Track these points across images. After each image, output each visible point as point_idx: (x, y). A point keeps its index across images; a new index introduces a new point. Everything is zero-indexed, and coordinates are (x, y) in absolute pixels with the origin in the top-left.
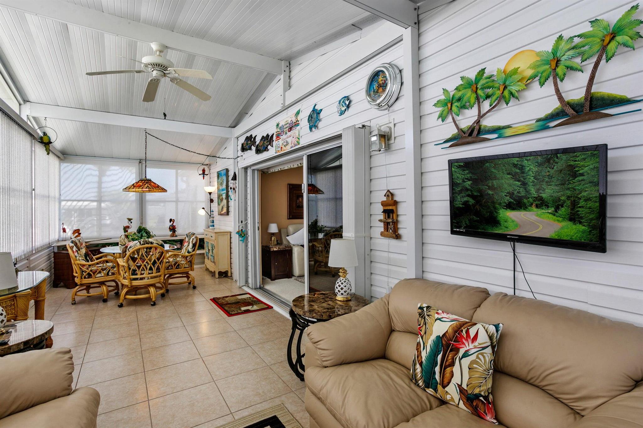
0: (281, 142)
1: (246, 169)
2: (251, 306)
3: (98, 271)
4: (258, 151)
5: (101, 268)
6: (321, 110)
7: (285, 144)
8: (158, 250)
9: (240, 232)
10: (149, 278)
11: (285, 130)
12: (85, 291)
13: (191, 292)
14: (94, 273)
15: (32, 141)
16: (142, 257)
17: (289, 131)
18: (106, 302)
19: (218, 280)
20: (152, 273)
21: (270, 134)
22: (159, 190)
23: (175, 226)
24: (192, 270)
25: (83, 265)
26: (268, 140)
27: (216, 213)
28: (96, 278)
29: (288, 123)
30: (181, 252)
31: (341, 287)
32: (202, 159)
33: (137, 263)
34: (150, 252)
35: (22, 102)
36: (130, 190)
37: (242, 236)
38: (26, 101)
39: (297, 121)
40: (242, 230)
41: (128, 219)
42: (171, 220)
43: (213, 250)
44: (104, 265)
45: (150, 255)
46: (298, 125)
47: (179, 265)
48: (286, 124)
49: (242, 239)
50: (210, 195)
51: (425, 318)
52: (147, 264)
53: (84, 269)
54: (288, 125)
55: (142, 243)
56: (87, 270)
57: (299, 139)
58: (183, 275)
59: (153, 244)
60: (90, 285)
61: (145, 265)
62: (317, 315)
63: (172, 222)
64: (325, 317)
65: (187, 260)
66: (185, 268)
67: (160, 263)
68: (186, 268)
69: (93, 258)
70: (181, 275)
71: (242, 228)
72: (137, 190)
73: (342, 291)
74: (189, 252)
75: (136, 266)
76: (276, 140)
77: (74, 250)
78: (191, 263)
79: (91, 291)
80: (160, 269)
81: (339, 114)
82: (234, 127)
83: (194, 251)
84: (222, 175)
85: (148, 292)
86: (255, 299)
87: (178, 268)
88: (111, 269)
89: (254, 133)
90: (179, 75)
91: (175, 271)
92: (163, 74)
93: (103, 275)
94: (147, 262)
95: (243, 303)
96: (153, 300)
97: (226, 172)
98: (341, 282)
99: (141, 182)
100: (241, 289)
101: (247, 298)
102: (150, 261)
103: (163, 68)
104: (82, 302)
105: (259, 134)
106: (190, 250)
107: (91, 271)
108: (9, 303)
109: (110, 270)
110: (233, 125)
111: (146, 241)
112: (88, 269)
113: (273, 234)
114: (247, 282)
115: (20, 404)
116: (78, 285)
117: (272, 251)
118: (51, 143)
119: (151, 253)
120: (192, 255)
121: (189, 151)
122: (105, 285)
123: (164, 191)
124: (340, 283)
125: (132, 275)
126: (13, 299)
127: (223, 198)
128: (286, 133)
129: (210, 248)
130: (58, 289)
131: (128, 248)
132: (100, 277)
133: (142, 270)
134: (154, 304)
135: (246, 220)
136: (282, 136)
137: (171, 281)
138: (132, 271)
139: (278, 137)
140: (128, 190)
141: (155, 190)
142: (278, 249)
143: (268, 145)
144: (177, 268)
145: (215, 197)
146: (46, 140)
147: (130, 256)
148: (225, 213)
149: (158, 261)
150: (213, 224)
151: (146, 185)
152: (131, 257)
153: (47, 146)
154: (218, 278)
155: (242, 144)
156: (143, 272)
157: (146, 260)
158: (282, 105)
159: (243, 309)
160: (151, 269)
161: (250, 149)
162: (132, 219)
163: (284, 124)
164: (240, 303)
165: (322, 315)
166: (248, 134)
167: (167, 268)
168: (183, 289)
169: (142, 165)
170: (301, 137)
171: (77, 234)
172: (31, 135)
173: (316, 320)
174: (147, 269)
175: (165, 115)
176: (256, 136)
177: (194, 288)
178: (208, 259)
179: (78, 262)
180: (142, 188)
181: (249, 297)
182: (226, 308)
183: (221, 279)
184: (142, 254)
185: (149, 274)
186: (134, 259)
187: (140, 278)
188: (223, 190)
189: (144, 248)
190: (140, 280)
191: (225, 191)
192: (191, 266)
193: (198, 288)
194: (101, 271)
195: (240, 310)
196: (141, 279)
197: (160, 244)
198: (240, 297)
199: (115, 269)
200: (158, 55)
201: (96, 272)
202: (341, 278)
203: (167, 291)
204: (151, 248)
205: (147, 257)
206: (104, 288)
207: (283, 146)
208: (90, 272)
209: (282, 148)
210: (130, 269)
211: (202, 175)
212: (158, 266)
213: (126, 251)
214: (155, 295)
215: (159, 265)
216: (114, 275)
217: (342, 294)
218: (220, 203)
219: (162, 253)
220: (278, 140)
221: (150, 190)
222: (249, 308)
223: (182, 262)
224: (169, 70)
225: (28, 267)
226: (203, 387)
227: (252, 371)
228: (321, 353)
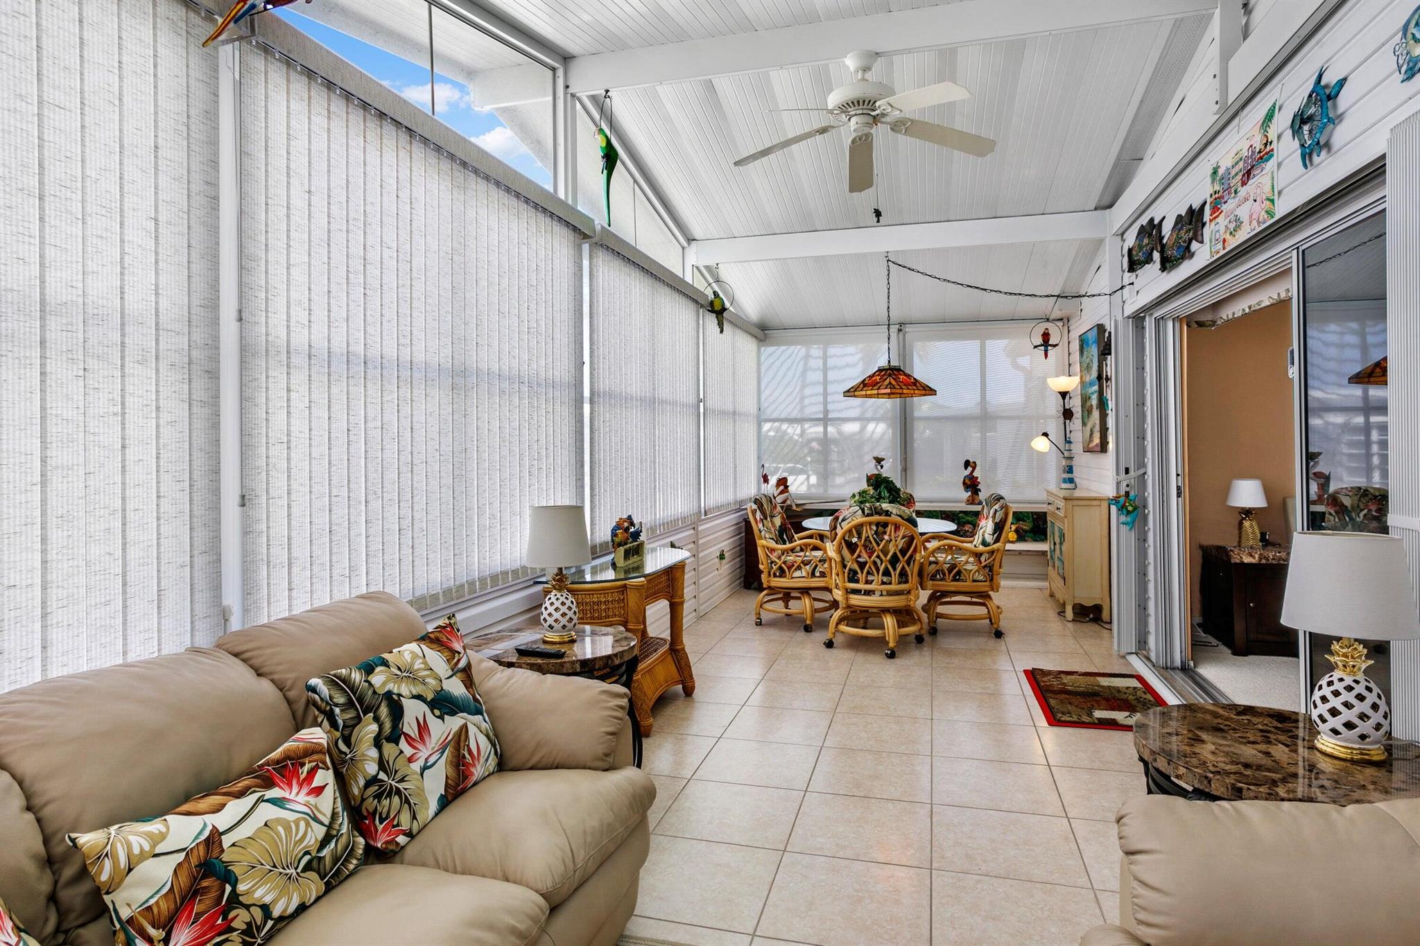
0: (1222, 220)
1: (1138, 319)
2: (1127, 714)
3: (796, 565)
4: (1168, 264)
5: (800, 559)
6: (1342, 82)
7: (1232, 226)
8: (901, 533)
9: (1122, 500)
10: (884, 593)
11: (1233, 182)
12: (781, 603)
13: (992, 642)
14: (789, 568)
15: (698, 311)
16: (868, 543)
17: (1244, 184)
18: (810, 632)
19: (1070, 625)
20: (890, 583)
21: (1196, 206)
22: (916, 392)
23: (977, 478)
24: (995, 588)
25: (772, 550)
26: (1193, 220)
27: (1077, 448)
28: (792, 578)
29: (1241, 159)
30: (971, 542)
31: (1328, 706)
32: (1044, 306)
33: (859, 556)
34: (885, 533)
35: (685, 244)
36: (856, 393)
37: (1129, 512)
38: (690, 240)
39: (1266, 145)
40: (1127, 494)
41: (875, 458)
42: (967, 464)
43: (1061, 544)
44: (807, 554)
45: (884, 541)
46: (1270, 155)
47: (959, 573)
48: (1236, 163)
49: (1129, 519)
50: (1064, 398)
52: (878, 561)
53: (773, 557)
54: (1241, 165)
55: (867, 511)
56: (777, 561)
57: (1272, 201)
58: (974, 600)
59: (890, 516)
60: (789, 593)
61: (875, 563)
63: (970, 469)
64: (1215, 787)
65: (981, 563)
66: (974, 581)
67: (908, 563)
68: (978, 581)
69: (793, 536)
70: (968, 599)
71: (1128, 489)
72: (869, 392)
73: (1336, 722)
74: (984, 543)
75: (857, 562)
76: (1211, 221)
77: (758, 519)
78: (991, 572)
79: (792, 603)
80: (907, 575)
81: (1402, 77)
82: (1110, 206)
83: (997, 541)
84: (1090, 342)
85: (882, 627)
86: (1149, 697)
87: (958, 580)
88: (819, 565)
89: (1156, 213)
90: (901, 111)
91: (950, 585)
92: (870, 120)
93: (804, 574)
94: (878, 557)
95: (1107, 700)
96: (891, 644)
97: (1098, 333)
99: (878, 375)
100: (1122, 661)
101: (1128, 688)
102: (886, 555)
103: (864, 106)
104: (773, 624)
105: (1169, 211)
106: (989, 539)
107: (785, 562)
108: (616, 596)
109: (816, 566)
110: (1106, 202)
111: (875, 508)
112: (779, 558)
113: (1248, 512)
114: (1142, 643)
116: (765, 589)
117: (1236, 564)
118: (726, 309)
119: (886, 537)
120: (992, 552)
121: (985, 290)
122: (809, 595)
123: (930, 392)
125: (850, 581)
127: (1092, 405)
128: (1236, 192)
129: (1057, 540)
130: (750, 592)
131: (840, 520)
132: (799, 578)
133: (868, 573)
134: (892, 656)
135: (1141, 464)
136: (1225, 202)
137: (941, 609)
138: (849, 574)
139: (1215, 209)
140: (852, 394)
141: (905, 391)
142: (1260, 559)
143: (1190, 241)
144: (954, 580)
145: (1075, 404)
146: (717, 307)
147: (844, 538)
148: (1097, 445)
149: (904, 556)
150: (1070, 476)
151: (887, 382)
152: (845, 541)
153: (720, 316)
154: (1073, 620)
155: (1130, 251)
156: (870, 578)
157: (875, 550)
158: (1218, 106)
159: (1099, 714)
160: (887, 573)
161: (1149, 260)
162: (883, 459)
163: (1230, 165)
164: (1099, 698)
166: (1144, 220)
167: (932, 576)
168: (975, 632)
169: (904, 335)
170: (1280, 193)
171: (782, 488)
172: (696, 302)
174: (878, 570)
175: (878, 214)
176: (1164, 217)
177: (999, 635)
178: (1054, 567)
179: (764, 542)
180: (878, 389)
181: (1135, 688)
182: (1053, 702)
183: (1079, 625)
184: (868, 537)
185: (883, 583)
186: (852, 547)
187: (865, 591)
188: (1091, 384)
189: (870, 524)
190: (865, 594)
191: (1096, 388)
192: (992, 580)
193: (1010, 639)
194: (802, 565)
195: (1090, 715)
196: (868, 593)
197: (906, 517)
198: (1105, 682)
199: (826, 565)
200: (859, 80)
201: (793, 565)
202: (1337, 674)
203: (933, 631)
204: (885, 525)
205: (878, 545)
206: (807, 601)
207: (1228, 236)
208: (783, 565)
209: (1224, 241)
210: (845, 566)
211: (1043, 348)
212: (903, 568)
213: (835, 528)
214: (895, 638)
215: (906, 566)
216: (824, 576)
217: (1335, 732)
218: (1086, 420)
219: (912, 538)
220: (1217, 220)
221: (894, 391)
222: (1120, 716)
223: (969, 567)
224: (879, 107)
225: (694, 542)
226: (901, 873)
227: (1038, 885)
228: (1135, 892)
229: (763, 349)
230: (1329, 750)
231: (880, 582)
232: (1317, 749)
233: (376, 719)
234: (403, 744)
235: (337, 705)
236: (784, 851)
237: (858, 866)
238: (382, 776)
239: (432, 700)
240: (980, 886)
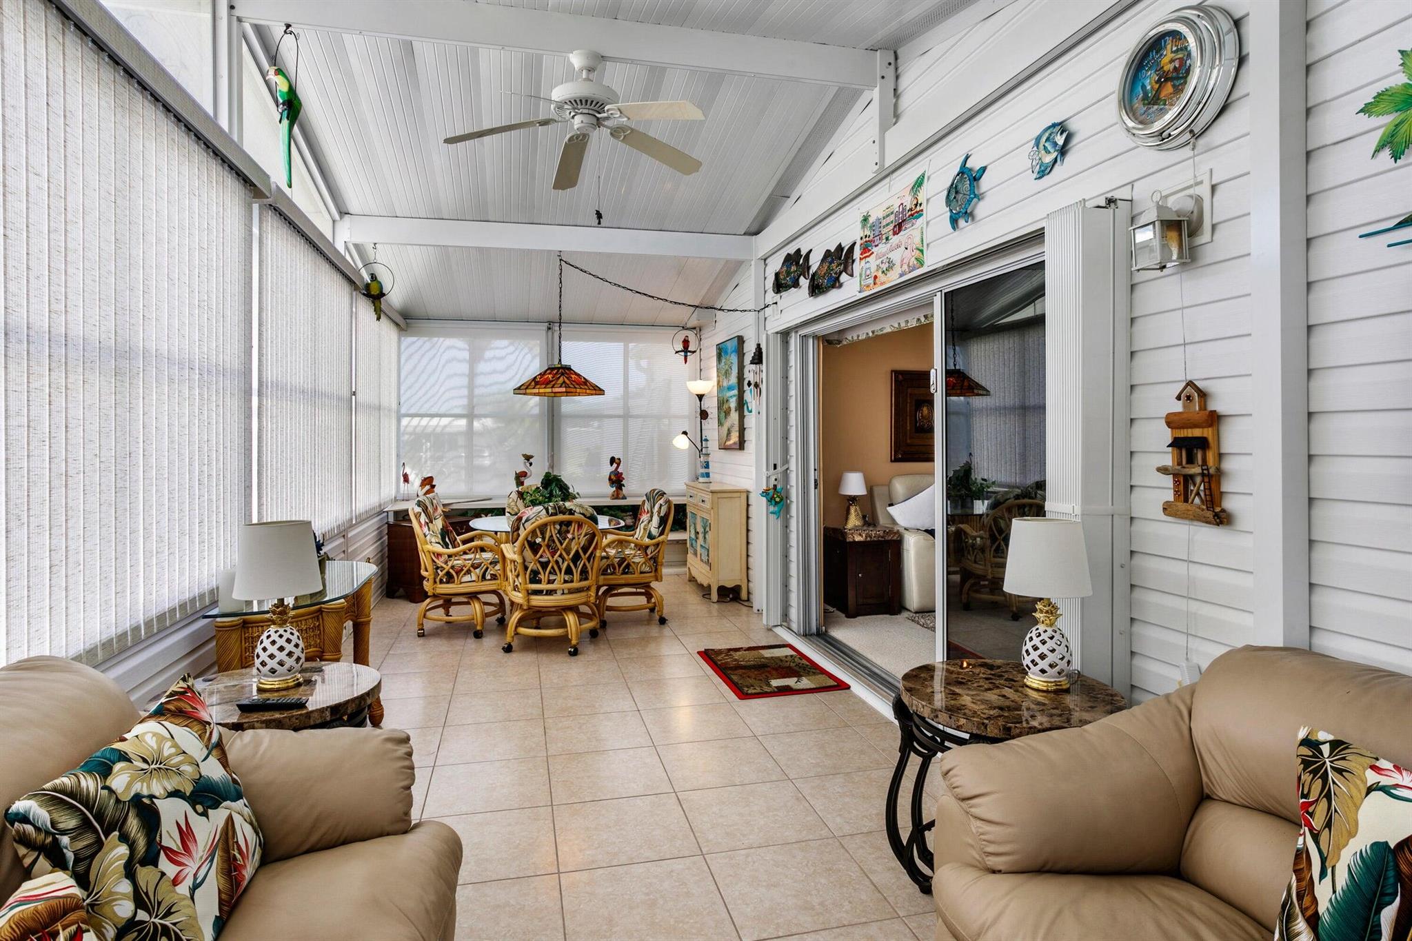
0: (873, 262)
1: (785, 335)
2: (796, 679)
3: (465, 569)
4: (816, 289)
5: (470, 562)
6: (984, 169)
7: (884, 267)
8: (585, 529)
9: (771, 492)
10: (566, 591)
11: (884, 231)
12: (441, 611)
13: (654, 630)
14: (458, 573)
15: (352, 294)
16: (551, 543)
17: (895, 233)
18: (480, 638)
19: (716, 606)
20: (572, 581)
21: (846, 245)
22: (588, 391)
23: (622, 474)
24: (658, 578)
25: (439, 555)
26: (841, 258)
27: (713, 445)
28: (461, 583)
29: (892, 213)
30: (633, 536)
31: (1039, 652)
32: (682, 314)
33: (541, 556)
34: (568, 532)
35: (338, 217)
36: (528, 391)
37: (777, 503)
38: (345, 213)
39: (916, 205)
40: (775, 486)
41: (524, 455)
42: (613, 460)
43: (705, 533)
44: (477, 556)
45: (567, 540)
46: (919, 214)
47: (628, 566)
48: (888, 216)
49: (776, 509)
50: (700, 400)
51: (1325, 778)
52: (560, 560)
53: (440, 562)
54: (892, 217)
55: (551, 511)
56: (444, 566)
57: (922, 251)
58: (638, 590)
59: (573, 514)
60: (451, 599)
61: (557, 562)
62: (970, 724)
63: (615, 465)
64: (992, 731)
65: (647, 555)
66: (641, 573)
67: (589, 559)
68: (645, 573)
69: (456, 539)
70: (634, 590)
71: (776, 483)
72: (541, 391)
73: (1043, 664)
74: (651, 537)
75: (540, 562)
76: (861, 259)
77: (423, 522)
78: (655, 563)
79: (453, 609)
80: (588, 572)
81: (1035, 175)
82: (757, 233)
83: (662, 533)
84: (729, 351)
85: (563, 624)
86: (804, 662)
87: (627, 573)
88: (490, 567)
89: (804, 245)
90: (629, 119)
91: (619, 578)
92: (594, 121)
93: (474, 578)
94: (561, 556)
95: (776, 669)
96: (574, 642)
97: (738, 344)
98: (1040, 638)
99: (549, 374)
100: (770, 633)
101: (786, 657)
102: (568, 554)
103: (592, 107)
104: (437, 633)
105: (817, 246)
106: (655, 532)
107: (452, 567)
108: (311, 623)
109: (487, 568)
110: (753, 229)
111: (559, 507)
112: (446, 563)
113: (853, 499)
114: (785, 616)
115: (325, 834)
116: (429, 597)
117: (850, 542)
118: (384, 295)
119: (570, 536)
120: (657, 545)
121: (653, 297)
122: (478, 599)
123: (597, 392)
124: (1036, 641)
125: (532, 582)
126: (318, 616)
127: (730, 408)
128: (887, 239)
129: (700, 529)
130: (395, 601)
131: (523, 521)
132: (468, 582)
133: (550, 573)
134: (575, 653)
135: (786, 461)
136: (877, 245)
137: (611, 601)
138: (530, 575)
139: (866, 249)
140: (524, 391)
141: (578, 390)
142: (866, 537)
143: (841, 273)
144: (624, 573)
145: (711, 405)
146: (375, 291)
147: (527, 539)
148: (735, 443)
149: (585, 553)
150: (706, 470)
151: (561, 381)
152: (528, 541)
153: (377, 302)
154: (718, 601)
155: (777, 275)
156: (552, 577)
157: (558, 549)
158: (877, 167)
159: (776, 683)
160: (569, 571)
161: (796, 284)
162: (532, 457)
163: (881, 216)
164: (769, 669)
165: (983, 724)
166: (791, 249)
167: (603, 571)
168: (638, 622)
169: (553, 333)
170: (928, 245)
171: (428, 487)
173: (967, 736)
174: (560, 570)
175: (599, 215)
176: (811, 250)
177: (663, 621)
178: (695, 554)
179: (429, 547)
180: (552, 387)
181: (792, 656)
182: (735, 678)
183: (723, 606)
184: (552, 536)
185: (565, 582)
186: (535, 548)
187: (547, 591)
188: (730, 388)
189: (554, 523)
190: (546, 594)
191: (735, 392)
192: (656, 570)
193: (670, 623)
194: (472, 569)
195: (769, 685)
196: (550, 592)
197: (588, 515)
198: (767, 653)
199: (498, 567)
200: (585, 80)
201: (462, 570)
202: (1041, 627)
203: (604, 624)
204: (569, 523)
205: (561, 544)
206: (477, 606)
207: (879, 274)
208: (451, 571)
209: (876, 277)
210: (526, 568)
211: (683, 354)
212: (584, 565)
213: (518, 529)
214: (577, 634)
215: (587, 563)
216: (495, 579)
217: (1043, 671)
218: (723, 421)
219: (593, 535)
220: (868, 259)
221: (569, 390)
222: (791, 682)
223: (637, 560)
224: (608, 111)
225: (344, 552)
226: (678, 865)
227: (794, 845)
228: (980, 830)
229: (403, 338)
230: (1035, 686)
231: (562, 581)
232: (1027, 686)
233: (124, 838)
234: (164, 864)
235: (64, 832)
236: (559, 873)
237: (638, 870)
238: (142, 915)
239: (192, 792)
240: (750, 859)
